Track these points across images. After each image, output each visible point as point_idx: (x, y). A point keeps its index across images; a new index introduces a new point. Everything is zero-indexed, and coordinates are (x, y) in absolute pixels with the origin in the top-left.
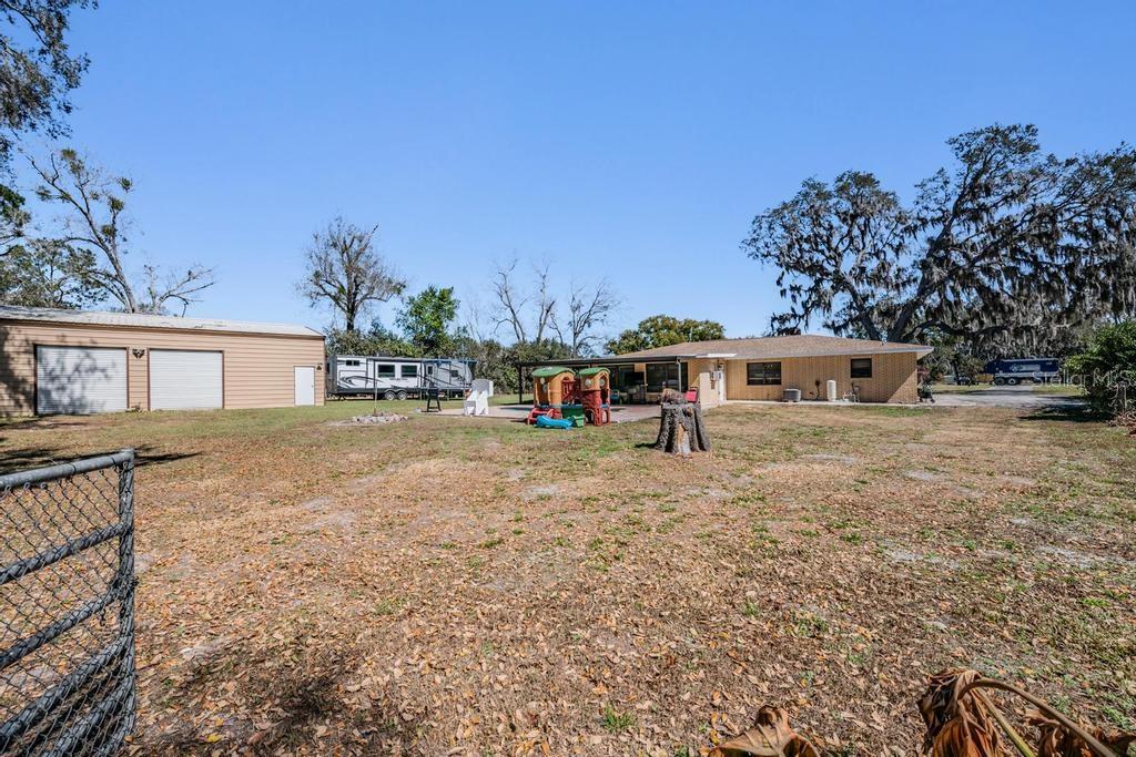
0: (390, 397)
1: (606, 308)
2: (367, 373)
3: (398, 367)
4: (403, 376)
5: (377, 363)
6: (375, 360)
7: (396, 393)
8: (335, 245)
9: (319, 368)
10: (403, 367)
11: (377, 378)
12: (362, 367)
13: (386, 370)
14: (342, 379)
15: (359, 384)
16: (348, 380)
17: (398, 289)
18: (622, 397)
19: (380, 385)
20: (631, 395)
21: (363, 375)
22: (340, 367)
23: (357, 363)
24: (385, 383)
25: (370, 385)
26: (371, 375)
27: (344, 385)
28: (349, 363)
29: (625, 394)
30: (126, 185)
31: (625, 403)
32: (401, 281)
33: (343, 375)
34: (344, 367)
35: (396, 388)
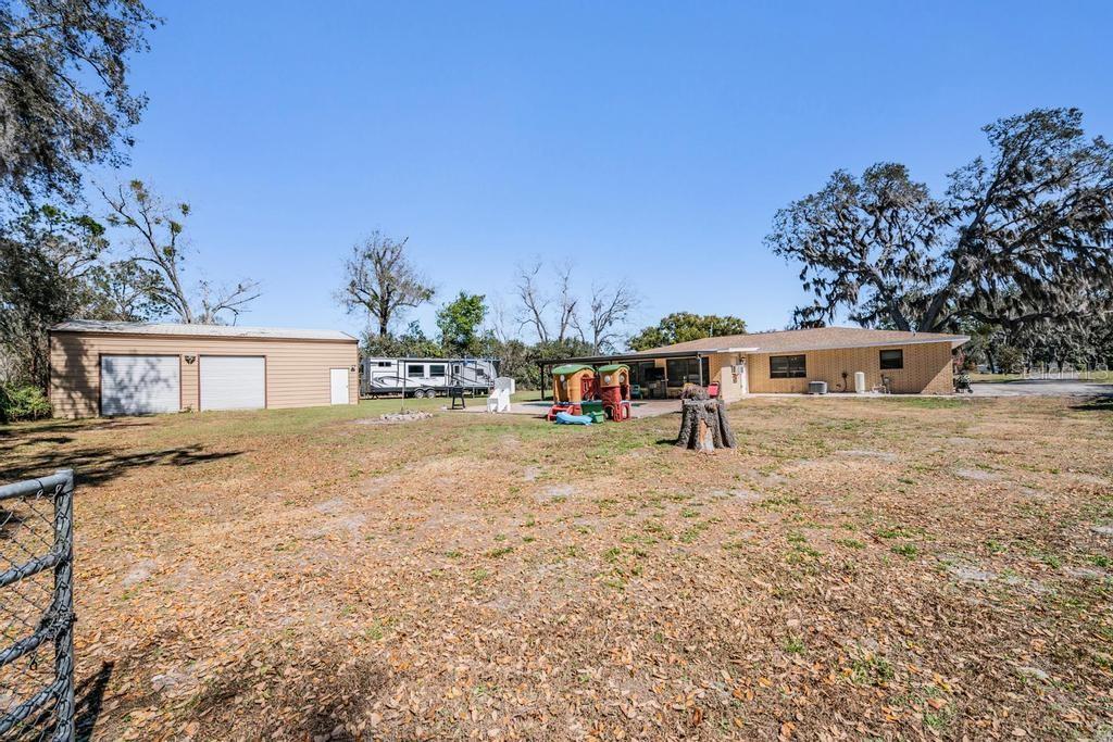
0: (420, 395)
1: (626, 307)
2: (398, 373)
3: (427, 367)
4: (432, 375)
5: (407, 364)
6: (405, 361)
7: (425, 392)
8: (370, 257)
9: (353, 370)
10: (431, 367)
11: (407, 377)
12: (394, 368)
13: (416, 371)
14: (375, 379)
15: (391, 384)
16: (381, 380)
17: (427, 295)
18: (642, 393)
19: (409, 385)
20: (652, 390)
21: (395, 375)
22: (374, 368)
23: (388, 364)
24: (415, 382)
25: (401, 385)
26: (402, 375)
27: (377, 385)
28: (381, 364)
29: (645, 389)
30: (185, 209)
31: (645, 398)
32: (430, 288)
33: (376, 375)
34: (377, 368)
35: (425, 386)
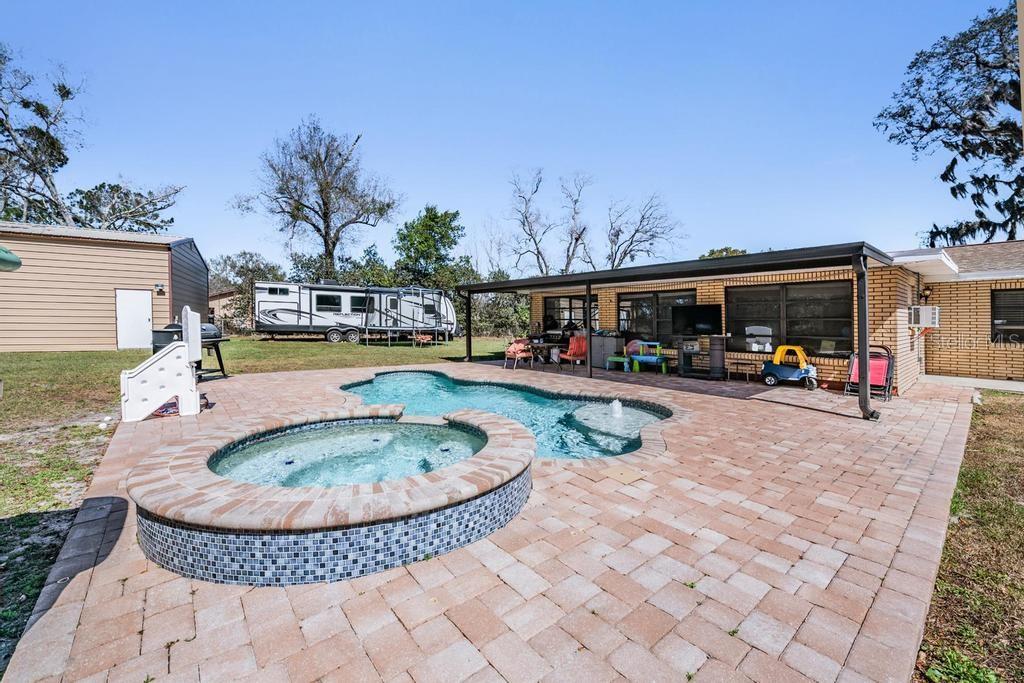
0: (335, 337)
1: (653, 236)
2: (299, 305)
3: (346, 299)
4: (353, 310)
5: (315, 293)
6: (311, 289)
7: (344, 333)
8: (305, 158)
9: (161, 292)
10: (352, 298)
11: (314, 311)
12: (293, 297)
13: (328, 303)
14: (264, 312)
15: (290, 320)
16: (273, 314)
19: (317, 322)
21: (295, 307)
22: (259, 296)
23: (285, 292)
24: (328, 319)
25: (304, 321)
26: (305, 308)
27: (266, 320)
28: (272, 291)
33: (263, 307)
34: (265, 296)
35: (342, 326)
